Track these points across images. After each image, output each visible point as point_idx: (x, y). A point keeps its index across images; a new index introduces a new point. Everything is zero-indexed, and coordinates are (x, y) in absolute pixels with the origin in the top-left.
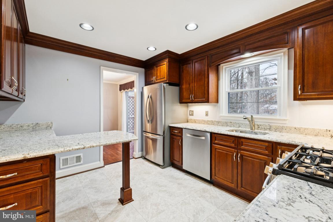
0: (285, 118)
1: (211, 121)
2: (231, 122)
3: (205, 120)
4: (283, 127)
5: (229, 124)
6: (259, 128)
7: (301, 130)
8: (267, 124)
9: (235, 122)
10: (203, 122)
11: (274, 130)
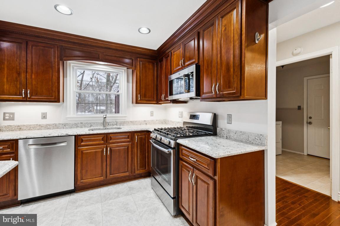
0: (125, 116)
1: (53, 124)
2: (82, 123)
3: (41, 124)
4: (124, 121)
5: (79, 125)
6: (109, 124)
7: (134, 122)
8: (114, 121)
9: (86, 122)
10: (38, 128)
11: (119, 125)
